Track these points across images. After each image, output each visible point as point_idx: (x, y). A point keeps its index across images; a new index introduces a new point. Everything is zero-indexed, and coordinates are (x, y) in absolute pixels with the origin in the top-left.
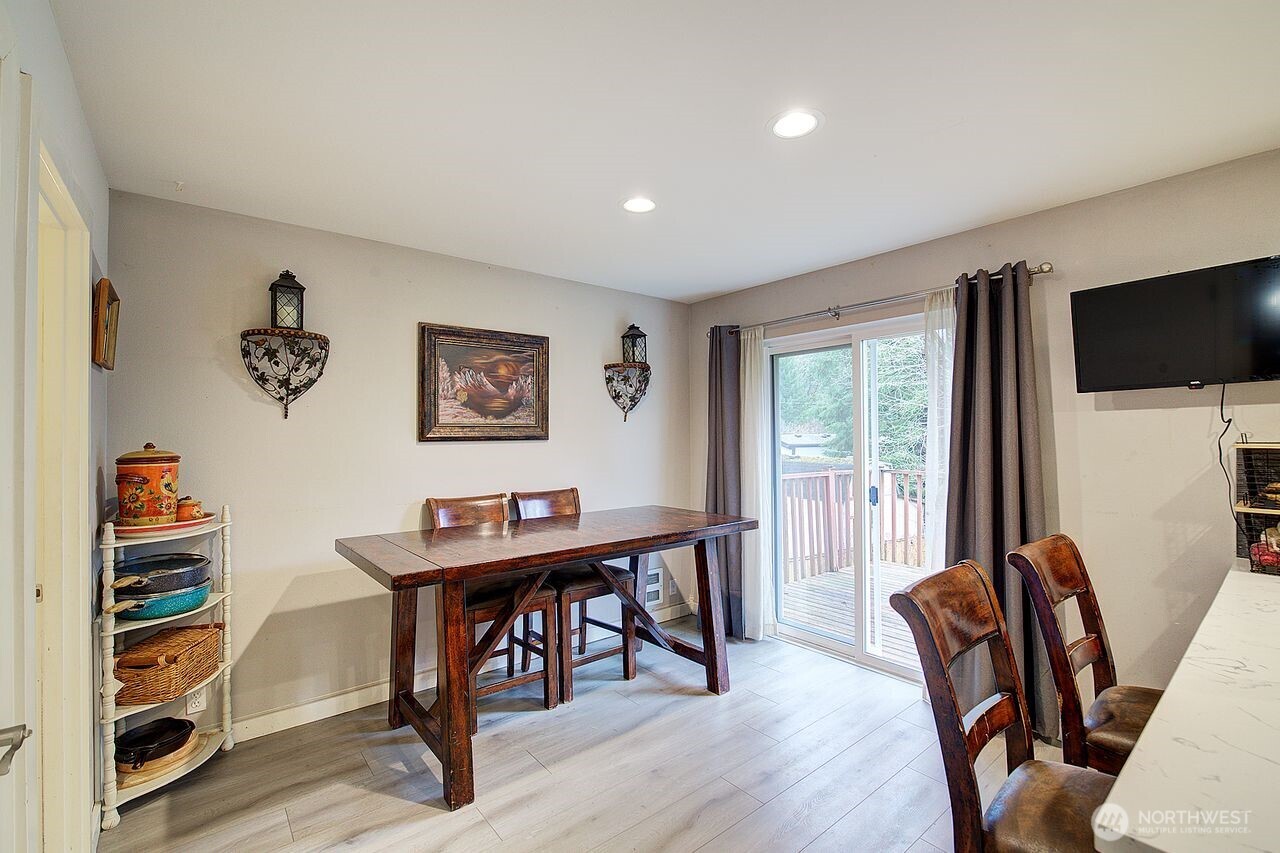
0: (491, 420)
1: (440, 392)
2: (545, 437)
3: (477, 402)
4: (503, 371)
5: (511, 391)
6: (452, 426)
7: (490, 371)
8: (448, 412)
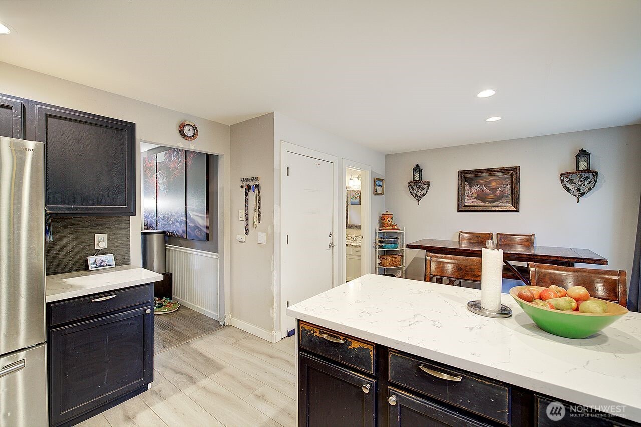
0: (488, 204)
1: (465, 194)
2: (518, 211)
3: (481, 197)
4: (494, 184)
5: (498, 192)
6: (470, 206)
7: (488, 185)
8: (468, 201)
